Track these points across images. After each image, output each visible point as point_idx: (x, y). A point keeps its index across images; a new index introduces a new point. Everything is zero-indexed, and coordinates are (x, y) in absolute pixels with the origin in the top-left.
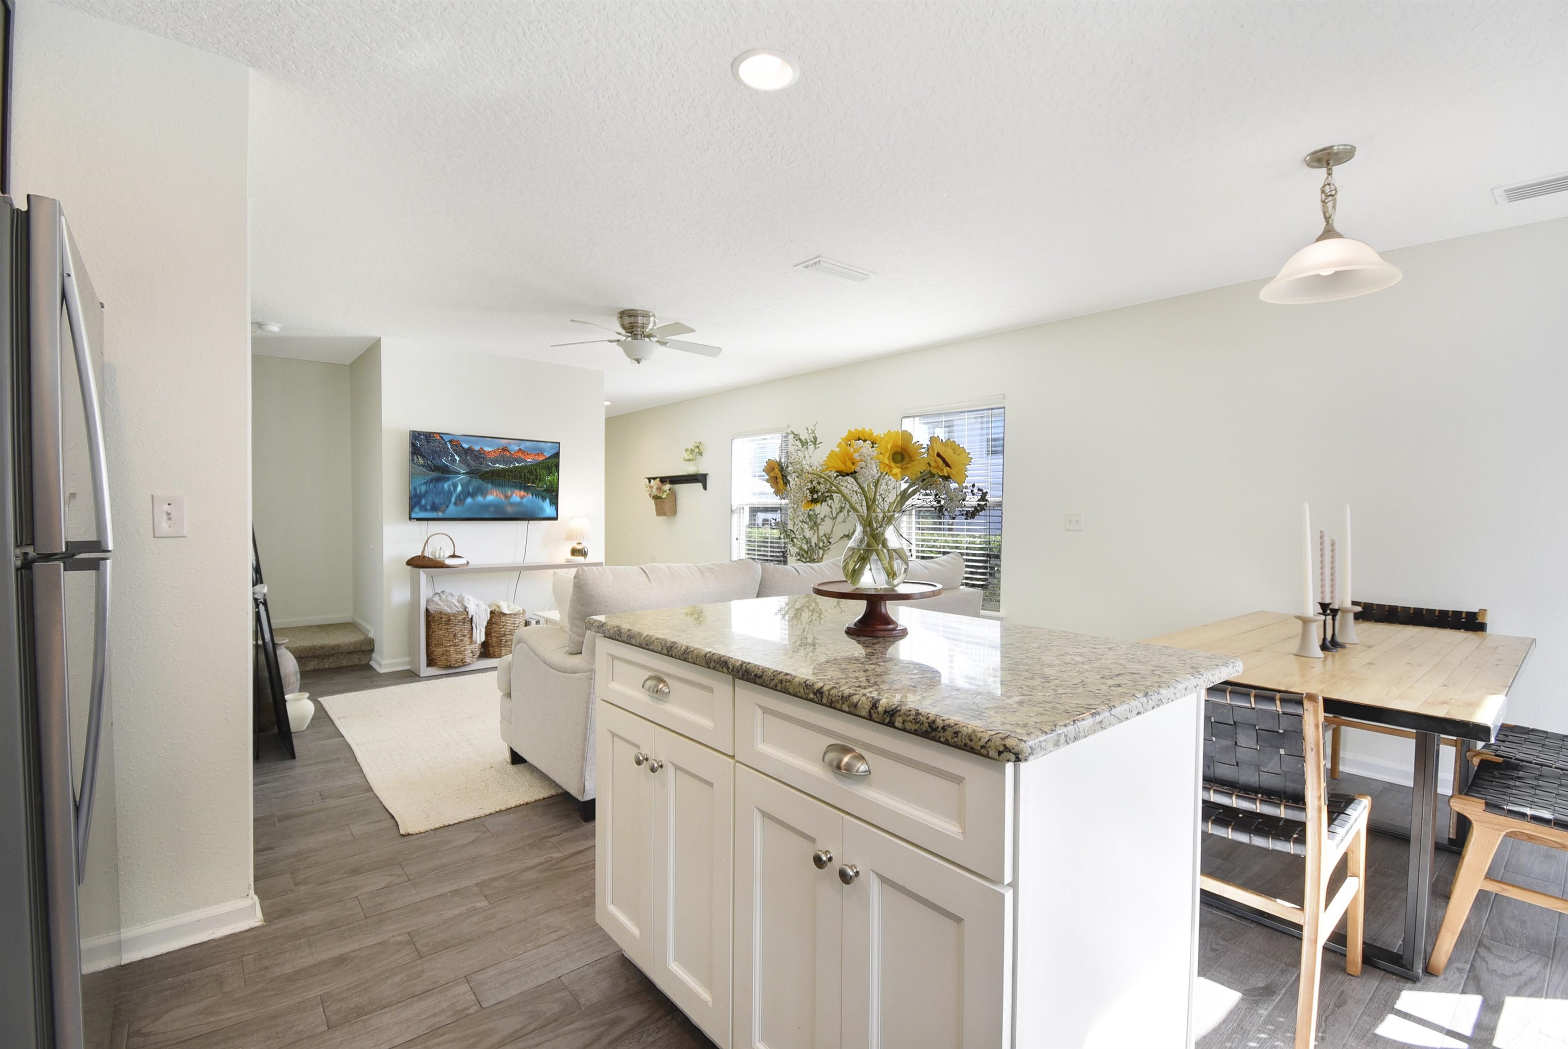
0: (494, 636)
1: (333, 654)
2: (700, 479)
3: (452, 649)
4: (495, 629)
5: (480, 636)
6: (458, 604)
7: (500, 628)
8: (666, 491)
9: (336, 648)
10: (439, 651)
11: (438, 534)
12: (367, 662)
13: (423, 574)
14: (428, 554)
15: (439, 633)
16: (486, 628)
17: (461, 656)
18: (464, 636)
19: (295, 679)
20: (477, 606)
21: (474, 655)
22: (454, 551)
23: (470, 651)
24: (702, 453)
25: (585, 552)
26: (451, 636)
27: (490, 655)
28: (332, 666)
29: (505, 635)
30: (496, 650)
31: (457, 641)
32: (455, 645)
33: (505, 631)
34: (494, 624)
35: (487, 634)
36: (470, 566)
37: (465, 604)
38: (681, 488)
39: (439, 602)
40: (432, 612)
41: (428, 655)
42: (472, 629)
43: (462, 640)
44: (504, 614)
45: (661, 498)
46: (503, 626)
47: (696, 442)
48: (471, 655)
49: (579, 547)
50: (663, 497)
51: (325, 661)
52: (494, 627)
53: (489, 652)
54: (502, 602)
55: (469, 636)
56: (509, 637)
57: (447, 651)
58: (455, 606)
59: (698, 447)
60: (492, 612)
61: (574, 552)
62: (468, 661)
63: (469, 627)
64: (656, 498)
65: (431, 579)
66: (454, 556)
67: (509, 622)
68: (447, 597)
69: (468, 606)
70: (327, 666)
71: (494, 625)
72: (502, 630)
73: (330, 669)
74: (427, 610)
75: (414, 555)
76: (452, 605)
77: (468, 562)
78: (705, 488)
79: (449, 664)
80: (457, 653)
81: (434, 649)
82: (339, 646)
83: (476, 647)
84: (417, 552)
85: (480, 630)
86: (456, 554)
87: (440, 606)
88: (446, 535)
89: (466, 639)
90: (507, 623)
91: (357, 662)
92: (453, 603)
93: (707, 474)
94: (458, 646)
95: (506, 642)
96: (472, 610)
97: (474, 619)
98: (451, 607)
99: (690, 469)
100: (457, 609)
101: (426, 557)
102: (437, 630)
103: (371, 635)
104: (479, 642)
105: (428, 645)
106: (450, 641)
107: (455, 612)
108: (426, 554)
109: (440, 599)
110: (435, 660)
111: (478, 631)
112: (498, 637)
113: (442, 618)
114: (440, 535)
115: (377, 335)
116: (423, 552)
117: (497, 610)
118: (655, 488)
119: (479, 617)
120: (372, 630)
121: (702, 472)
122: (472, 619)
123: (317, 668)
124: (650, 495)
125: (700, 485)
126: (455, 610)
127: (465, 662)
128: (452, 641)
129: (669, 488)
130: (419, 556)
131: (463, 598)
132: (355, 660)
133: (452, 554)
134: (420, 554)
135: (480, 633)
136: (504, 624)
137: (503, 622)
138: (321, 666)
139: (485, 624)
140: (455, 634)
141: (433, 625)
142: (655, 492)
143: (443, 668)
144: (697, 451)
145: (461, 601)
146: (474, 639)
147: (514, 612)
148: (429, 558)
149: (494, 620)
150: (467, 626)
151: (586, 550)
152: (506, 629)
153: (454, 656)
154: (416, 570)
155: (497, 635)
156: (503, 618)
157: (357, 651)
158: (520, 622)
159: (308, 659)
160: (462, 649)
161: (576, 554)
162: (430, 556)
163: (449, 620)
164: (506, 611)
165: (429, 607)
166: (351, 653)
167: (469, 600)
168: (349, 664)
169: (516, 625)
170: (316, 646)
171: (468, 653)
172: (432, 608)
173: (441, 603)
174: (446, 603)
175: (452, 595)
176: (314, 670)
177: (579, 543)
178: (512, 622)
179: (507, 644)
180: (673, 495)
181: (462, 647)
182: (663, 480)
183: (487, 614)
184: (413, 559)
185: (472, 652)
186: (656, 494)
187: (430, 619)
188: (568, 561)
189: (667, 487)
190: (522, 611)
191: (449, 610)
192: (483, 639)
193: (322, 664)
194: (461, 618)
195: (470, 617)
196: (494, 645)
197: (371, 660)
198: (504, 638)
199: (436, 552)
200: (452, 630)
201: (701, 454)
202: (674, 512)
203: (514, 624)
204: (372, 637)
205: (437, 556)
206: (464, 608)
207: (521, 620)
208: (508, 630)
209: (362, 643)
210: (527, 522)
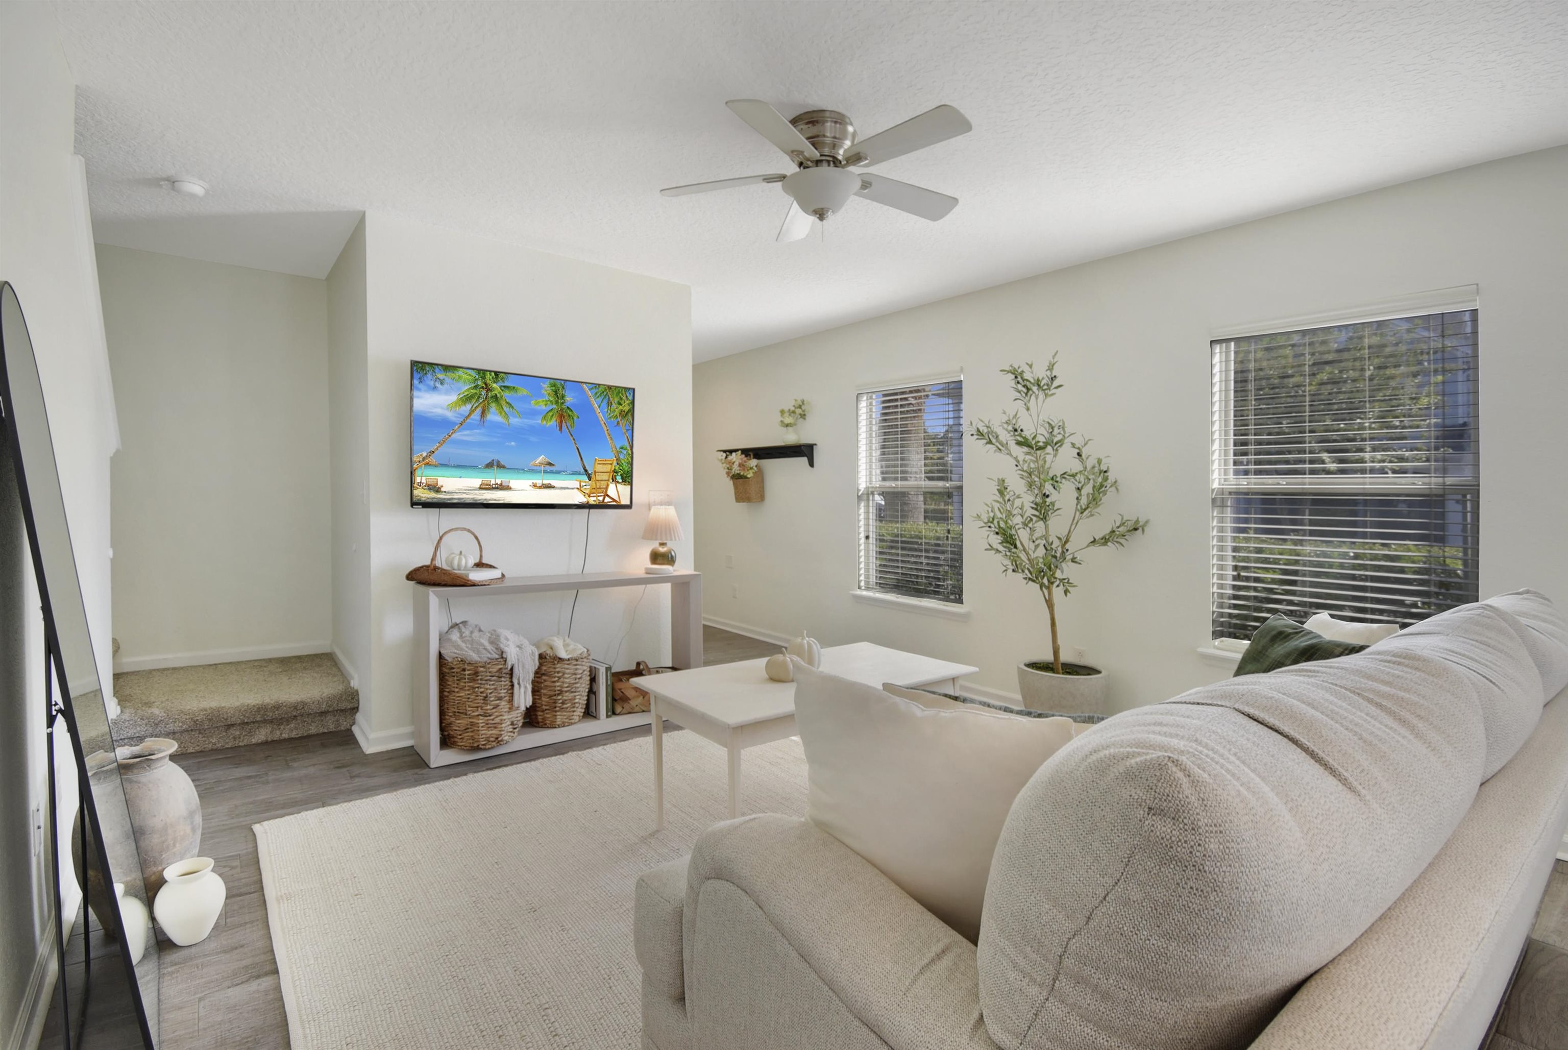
0: (545, 695)
1: (295, 716)
2: (804, 451)
3: (481, 721)
4: (546, 683)
5: (524, 698)
6: (489, 647)
7: (554, 682)
8: (751, 468)
9: (300, 707)
10: (459, 723)
11: (457, 529)
12: (348, 727)
13: (433, 596)
14: (441, 563)
15: (460, 694)
16: (533, 682)
17: (495, 732)
18: (500, 699)
19: (188, 829)
20: (520, 647)
21: (515, 729)
22: (481, 556)
23: (509, 723)
24: (805, 415)
25: (672, 556)
26: (480, 700)
27: (538, 723)
28: (294, 734)
29: (561, 692)
30: (548, 716)
31: (489, 707)
32: (485, 715)
33: (562, 687)
34: (543, 674)
35: (535, 691)
36: (507, 583)
37: (502, 646)
38: (772, 466)
39: (460, 642)
40: (450, 660)
41: (442, 729)
42: (512, 686)
43: (498, 706)
44: (560, 659)
45: (746, 477)
46: (559, 678)
47: (796, 400)
48: (510, 728)
49: (662, 550)
50: (749, 476)
51: (282, 727)
52: (545, 681)
53: (536, 718)
54: (555, 639)
55: (507, 698)
56: (567, 696)
57: (472, 724)
58: (485, 649)
59: (800, 407)
60: (541, 657)
61: (656, 557)
62: (506, 738)
63: (508, 683)
64: (737, 478)
65: (447, 604)
66: (480, 565)
67: (568, 671)
68: (472, 632)
69: (506, 649)
70: (285, 736)
71: (544, 677)
72: (558, 684)
73: (290, 740)
74: (440, 656)
75: (420, 565)
76: (481, 648)
77: (503, 575)
78: (811, 464)
79: (475, 745)
80: (488, 726)
81: (452, 719)
82: (304, 704)
83: (518, 716)
84: (424, 560)
85: (526, 687)
86: (484, 561)
87: (462, 649)
88: (469, 531)
89: (504, 704)
90: (564, 674)
91: (332, 727)
92: (483, 645)
93: (816, 445)
94: (490, 716)
95: (563, 703)
96: (512, 654)
97: (516, 671)
98: (478, 652)
99: (790, 438)
100: (489, 656)
101: (439, 568)
102: (456, 690)
103: (355, 684)
104: (523, 708)
105: (442, 713)
106: (477, 707)
107: (485, 659)
108: (438, 563)
109: (461, 637)
110: (453, 737)
111: (522, 690)
112: (550, 696)
113: (464, 670)
114: (459, 532)
115: (359, 208)
116: (433, 559)
117: (549, 652)
118: (737, 463)
119: (523, 667)
120: (356, 676)
121: (805, 440)
122: (512, 669)
123: (269, 739)
124: (728, 474)
125: (804, 460)
126: (484, 657)
127: (502, 740)
128: (482, 707)
129: (756, 464)
130: (427, 567)
131: (498, 636)
132: (330, 724)
133: (477, 561)
134: (428, 563)
135: (525, 693)
136: (560, 675)
137: (558, 672)
138: (277, 735)
139: (531, 676)
140: (486, 697)
141: (451, 681)
142: (736, 469)
143: (468, 750)
144: (800, 412)
145: (495, 640)
146: (516, 704)
147: (575, 655)
148: (442, 569)
149: (544, 668)
150: (505, 682)
151: (673, 554)
152: (563, 682)
153: (484, 733)
154: (421, 588)
155: (550, 693)
156: (559, 665)
157: (334, 711)
158: (584, 671)
159: (257, 725)
160: (497, 720)
161: (658, 561)
162: (445, 567)
163: (476, 673)
164: (563, 654)
165: (442, 652)
166: (323, 714)
167: (507, 639)
168: (321, 731)
169: (578, 676)
170: (268, 704)
171: (506, 726)
172: (448, 654)
173: (463, 645)
174: (472, 645)
175: (480, 630)
176: (266, 743)
177: (662, 544)
178: (572, 671)
179: (565, 706)
180: (760, 473)
181: (497, 716)
182: (746, 452)
183: (534, 661)
184: (417, 570)
185: (512, 724)
186: (737, 472)
187: (445, 670)
188: (648, 571)
189: (754, 462)
190: (585, 654)
191: (475, 657)
192: (529, 702)
193: (278, 732)
194: (494, 669)
195: (509, 668)
196: (544, 707)
197: (354, 723)
198: (560, 697)
199: (453, 558)
200: (482, 690)
201: (803, 416)
202: (762, 497)
203: (575, 674)
204: (355, 688)
205: (456, 566)
206: (500, 653)
207: (585, 668)
208: (566, 685)
209: (339, 698)
210: (587, 510)
